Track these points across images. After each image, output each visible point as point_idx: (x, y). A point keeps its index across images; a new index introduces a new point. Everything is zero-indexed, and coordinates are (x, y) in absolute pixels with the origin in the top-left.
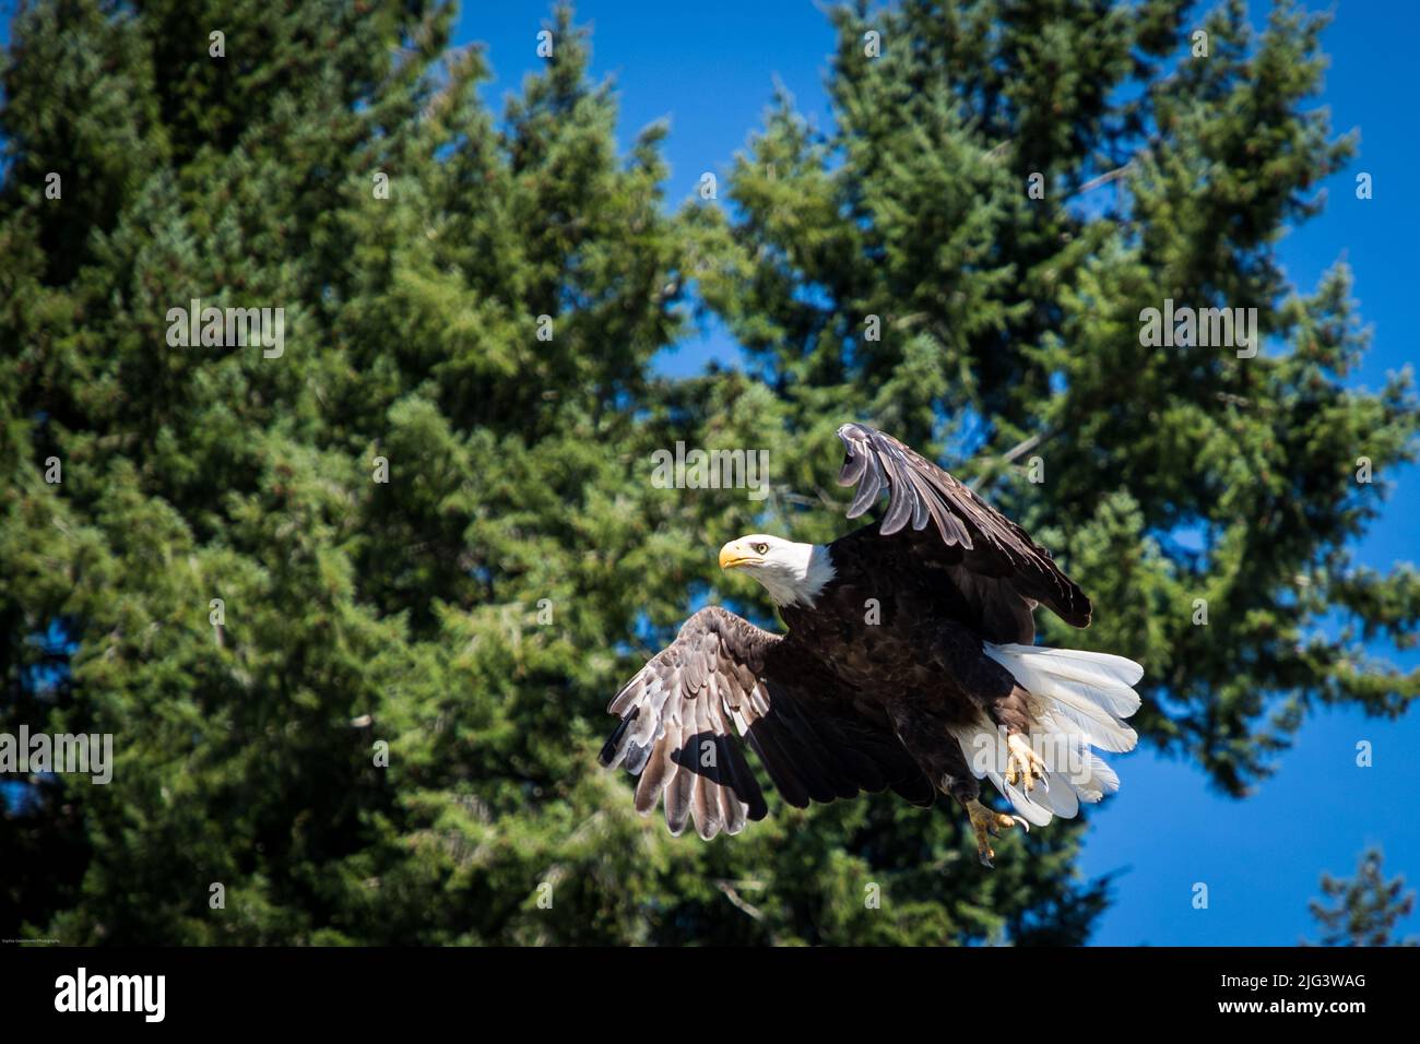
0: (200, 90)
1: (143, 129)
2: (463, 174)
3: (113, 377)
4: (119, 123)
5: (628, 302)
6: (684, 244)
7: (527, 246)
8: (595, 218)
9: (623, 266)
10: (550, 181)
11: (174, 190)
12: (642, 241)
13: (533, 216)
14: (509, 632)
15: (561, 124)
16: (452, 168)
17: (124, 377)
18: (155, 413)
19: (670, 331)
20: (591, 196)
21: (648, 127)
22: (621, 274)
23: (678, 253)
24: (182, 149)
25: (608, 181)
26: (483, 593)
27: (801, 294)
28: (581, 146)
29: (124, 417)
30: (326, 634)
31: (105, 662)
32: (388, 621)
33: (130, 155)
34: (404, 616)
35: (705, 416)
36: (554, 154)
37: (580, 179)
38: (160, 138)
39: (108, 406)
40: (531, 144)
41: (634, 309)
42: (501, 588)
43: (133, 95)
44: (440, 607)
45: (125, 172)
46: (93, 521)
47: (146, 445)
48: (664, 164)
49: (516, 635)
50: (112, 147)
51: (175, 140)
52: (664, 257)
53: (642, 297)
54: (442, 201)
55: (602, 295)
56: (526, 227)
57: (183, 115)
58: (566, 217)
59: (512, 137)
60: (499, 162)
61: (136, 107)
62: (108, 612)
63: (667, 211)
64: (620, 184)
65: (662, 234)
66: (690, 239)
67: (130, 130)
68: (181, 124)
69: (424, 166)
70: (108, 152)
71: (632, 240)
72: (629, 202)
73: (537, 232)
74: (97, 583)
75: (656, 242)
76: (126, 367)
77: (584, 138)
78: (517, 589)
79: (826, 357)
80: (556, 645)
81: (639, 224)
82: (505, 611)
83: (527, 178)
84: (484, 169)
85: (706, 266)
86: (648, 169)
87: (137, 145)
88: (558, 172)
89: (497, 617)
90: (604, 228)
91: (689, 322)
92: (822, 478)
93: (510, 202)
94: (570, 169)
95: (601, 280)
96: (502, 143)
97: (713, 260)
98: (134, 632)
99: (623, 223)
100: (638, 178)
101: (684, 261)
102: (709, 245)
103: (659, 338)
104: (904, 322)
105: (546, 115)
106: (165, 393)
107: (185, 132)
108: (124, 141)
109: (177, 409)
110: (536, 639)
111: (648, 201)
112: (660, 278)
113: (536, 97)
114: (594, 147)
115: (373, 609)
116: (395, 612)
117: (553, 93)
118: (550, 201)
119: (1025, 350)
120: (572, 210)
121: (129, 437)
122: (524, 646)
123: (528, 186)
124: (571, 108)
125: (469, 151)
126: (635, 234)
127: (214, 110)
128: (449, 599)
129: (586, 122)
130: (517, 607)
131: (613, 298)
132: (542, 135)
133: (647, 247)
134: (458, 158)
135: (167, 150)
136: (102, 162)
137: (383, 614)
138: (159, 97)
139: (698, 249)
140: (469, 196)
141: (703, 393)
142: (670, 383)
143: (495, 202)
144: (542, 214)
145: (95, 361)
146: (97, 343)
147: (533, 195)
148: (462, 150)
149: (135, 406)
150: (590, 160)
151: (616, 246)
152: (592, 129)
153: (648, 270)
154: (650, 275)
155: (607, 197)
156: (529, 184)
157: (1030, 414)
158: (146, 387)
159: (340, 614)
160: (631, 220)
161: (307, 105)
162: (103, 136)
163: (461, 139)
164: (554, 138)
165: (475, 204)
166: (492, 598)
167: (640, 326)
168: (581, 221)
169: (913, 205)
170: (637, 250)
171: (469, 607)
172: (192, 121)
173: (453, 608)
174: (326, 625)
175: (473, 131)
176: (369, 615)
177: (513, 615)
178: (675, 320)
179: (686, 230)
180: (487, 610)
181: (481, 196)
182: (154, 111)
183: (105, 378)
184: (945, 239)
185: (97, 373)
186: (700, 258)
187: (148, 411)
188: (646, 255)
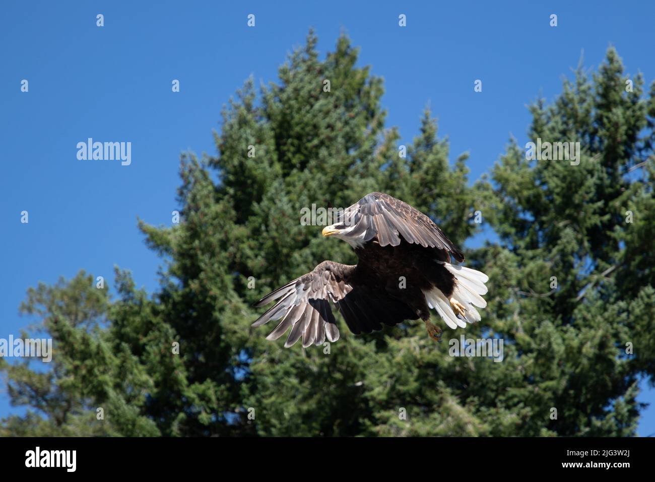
0: (292, 149)
1: (271, 164)
2: (391, 175)
3: (263, 257)
4: (262, 162)
5: (455, 221)
6: (476, 198)
7: (416, 201)
8: (441, 189)
9: (453, 207)
10: (424, 176)
11: (283, 186)
12: (460, 197)
13: (418, 190)
14: (415, 348)
15: (428, 155)
16: (387, 173)
17: (266, 258)
18: (278, 270)
19: (472, 231)
20: (440, 181)
21: (461, 155)
22: (452, 210)
23: (473, 201)
24: (286, 171)
25: (446, 175)
26: (403, 334)
27: (521, 216)
28: (436, 162)
29: (267, 272)
30: (344, 351)
31: (261, 364)
32: (368, 345)
33: (267, 174)
34: (374, 342)
35: (486, 262)
36: (425, 166)
37: (435, 175)
38: (278, 167)
39: (261, 268)
40: (417, 163)
41: (457, 223)
42: (410, 331)
43: (267, 152)
44: (388, 339)
45: (264, 181)
46: (256, 312)
47: (275, 282)
48: (467, 167)
49: (418, 349)
50: (260, 171)
51: (283, 168)
52: (468, 203)
53: (460, 218)
54: (383, 186)
55: (445, 218)
56: (415, 194)
57: (286, 158)
58: (431, 190)
59: (410, 160)
60: (405, 170)
61: (268, 157)
62: (263, 346)
63: (469, 185)
64: (451, 176)
65: (467, 194)
66: (478, 196)
67: (266, 164)
68: (285, 162)
69: (376, 173)
70: (258, 173)
71: (456, 197)
72: (454, 183)
73: (419, 195)
74: (258, 334)
75: (465, 197)
76: (267, 254)
77: (436, 159)
78: (416, 331)
79: (532, 239)
80: (433, 353)
81: (458, 191)
82: (412, 339)
83: (415, 175)
84: (399, 172)
85: (484, 205)
86: (461, 170)
87: (269, 170)
88: (427, 173)
89: (409, 342)
90: (446, 193)
91: (479, 228)
92: (531, 285)
93: (409, 184)
94: (431, 172)
95: (444, 212)
96: (406, 163)
97: (487, 203)
98: (272, 353)
99: (452, 191)
100: (458, 173)
101: (475, 204)
102: (485, 198)
103: (468, 234)
104: (561, 224)
105: (422, 151)
106: (282, 263)
107: (287, 165)
108: (264, 169)
109: (286, 268)
110: (425, 350)
111: (461, 181)
112: (467, 211)
113: (418, 145)
114: (440, 163)
115: (362, 341)
116: (370, 341)
117: (425, 142)
118: (424, 184)
119: (608, 233)
120: (433, 187)
121: (269, 280)
122: (421, 354)
123: (416, 178)
124: (431, 149)
125: (393, 166)
126: (457, 194)
127: (298, 156)
128: (391, 336)
129: (437, 153)
130: (417, 338)
131: (449, 219)
132: (421, 159)
133: (462, 199)
134: (389, 169)
135: (280, 172)
136: (256, 177)
137: (366, 342)
138: (277, 152)
139: (481, 199)
140: (394, 183)
141: (485, 254)
142: (472, 250)
143: (403, 185)
144: (421, 189)
145: (256, 251)
146: (255, 245)
147: (418, 181)
148: (391, 166)
149: (272, 268)
150: (439, 167)
151: (450, 199)
152: (439, 156)
153: (462, 208)
154: (463, 210)
155: (446, 181)
156: (416, 177)
157: (611, 258)
158: (275, 260)
159: (350, 343)
160: (455, 189)
161: (332, 152)
162: (256, 167)
163: (390, 162)
164: (425, 160)
165: (396, 186)
166: (407, 335)
167: (460, 230)
168: (436, 191)
169: (564, 179)
170: (458, 200)
171: (398, 338)
172: (289, 160)
173: (393, 339)
174: (344, 347)
175: (394, 158)
176: (360, 343)
177: (415, 341)
178: (473, 227)
179: (476, 192)
180: (406, 340)
181: (398, 183)
182: (275, 157)
183: (259, 258)
184: (576, 192)
185: (256, 256)
186: (482, 202)
187: (275, 270)
188: (461, 202)
